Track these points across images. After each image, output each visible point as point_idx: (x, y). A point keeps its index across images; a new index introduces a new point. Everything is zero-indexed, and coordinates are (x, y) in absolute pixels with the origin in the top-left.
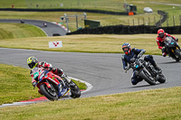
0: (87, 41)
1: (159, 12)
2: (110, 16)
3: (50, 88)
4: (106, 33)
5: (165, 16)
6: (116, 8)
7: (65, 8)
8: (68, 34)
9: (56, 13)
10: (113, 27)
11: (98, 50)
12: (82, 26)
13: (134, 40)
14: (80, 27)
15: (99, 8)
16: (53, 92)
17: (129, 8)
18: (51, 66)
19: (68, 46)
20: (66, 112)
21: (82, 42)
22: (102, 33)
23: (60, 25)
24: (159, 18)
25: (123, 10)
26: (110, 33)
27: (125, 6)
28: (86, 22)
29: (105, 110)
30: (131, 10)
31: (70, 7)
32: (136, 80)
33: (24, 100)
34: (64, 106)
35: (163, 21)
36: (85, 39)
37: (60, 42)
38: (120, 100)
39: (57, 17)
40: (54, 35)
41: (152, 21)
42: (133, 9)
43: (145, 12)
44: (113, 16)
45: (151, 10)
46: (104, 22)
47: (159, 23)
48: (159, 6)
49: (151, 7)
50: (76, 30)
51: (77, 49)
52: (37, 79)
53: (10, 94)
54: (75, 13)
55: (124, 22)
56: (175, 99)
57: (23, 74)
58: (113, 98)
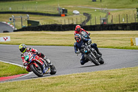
0: (29, 37)
1: (84, 14)
2: (47, 17)
3: (37, 67)
4: (44, 30)
5: (89, 17)
6: (52, 11)
7: (13, 11)
8: (15, 31)
9: (6, 15)
10: (49, 25)
11: (38, 43)
12: (26, 25)
13: (65, 35)
15: (39, 11)
16: (39, 70)
17: (61, 11)
19: (15, 40)
20: (13, 91)
21: (26, 37)
22: (41, 30)
23: (8, 24)
24: (84, 18)
25: (57, 12)
26: (47, 30)
27: (59, 9)
28: (29, 22)
29: (42, 89)
30: (63, 12)
31: (16, 10)
32: (84, 61)
34: (12, 86)
35: (87, 21)
36: (28, 35)
37: (9, 37)
38: (54, 81)
39: (7, 18)
40: (4, 32)
41: (79, 21)
42: (65, 11)
43: (74, 14)
44: (49, 17)
45: (78, 12)
46: (43, 21)
47: (84, 22)
48: (85, 9)
49: (78, 10)
50: (21, 28)
54: (21, 15)
55: (57, 21)
56: (96, 80)
58: (49, 80)
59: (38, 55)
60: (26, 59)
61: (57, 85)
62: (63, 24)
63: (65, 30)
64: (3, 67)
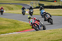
2: (48, 2)
3: (36, 26)
4: (46, 8)
10: (49, 6)
14: (37, 6)
16: (37, 27)
18: (36, 18)
20: (32, 36)
21: (38, 11)
28: (39, 4)
29: (46, 36)
33: (17, 32)
34: (31, 34)
38: (51, 32)
40: (28, 9)
44: (49, 2)
51: (36, 14)
52: (32, 23)
53: (12, 29)
55: (53, 4)
57: (17, 22)
58: (49, 31)
59: (37, 21)
60: (31, 22)
61: (52, 33)
62: (55, 5)
63: (56, 8)
64: (27, 25)
